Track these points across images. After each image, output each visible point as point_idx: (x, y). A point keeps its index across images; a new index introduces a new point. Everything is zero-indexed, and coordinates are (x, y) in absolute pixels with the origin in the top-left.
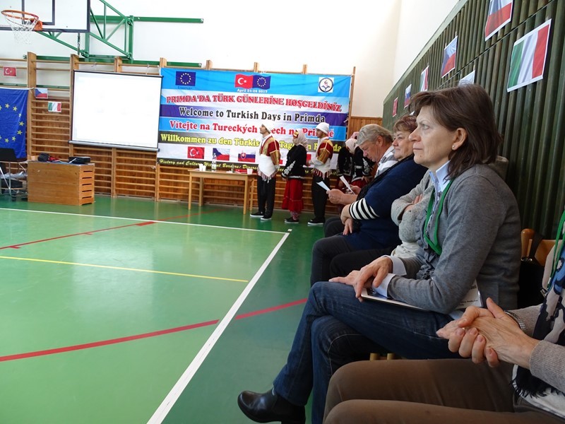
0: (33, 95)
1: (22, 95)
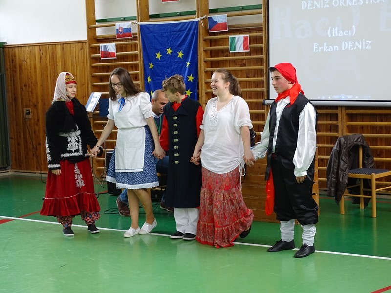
0: (206, 27)
1: (190, 30)
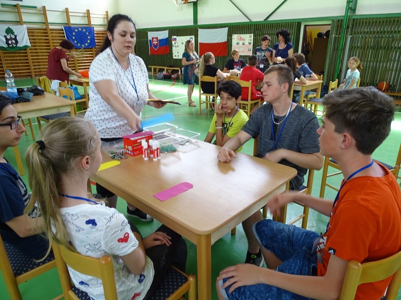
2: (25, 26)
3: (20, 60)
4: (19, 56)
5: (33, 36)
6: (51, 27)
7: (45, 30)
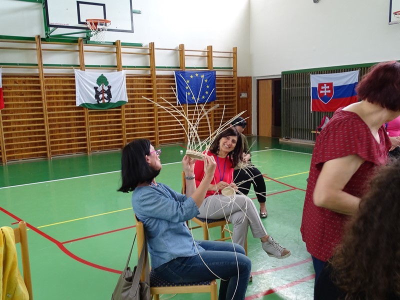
2: (124, 72)
3: (110, 122)
4: (110, 117)
5: (132, 86)
6: (158, 73)
7: (150, 77)
